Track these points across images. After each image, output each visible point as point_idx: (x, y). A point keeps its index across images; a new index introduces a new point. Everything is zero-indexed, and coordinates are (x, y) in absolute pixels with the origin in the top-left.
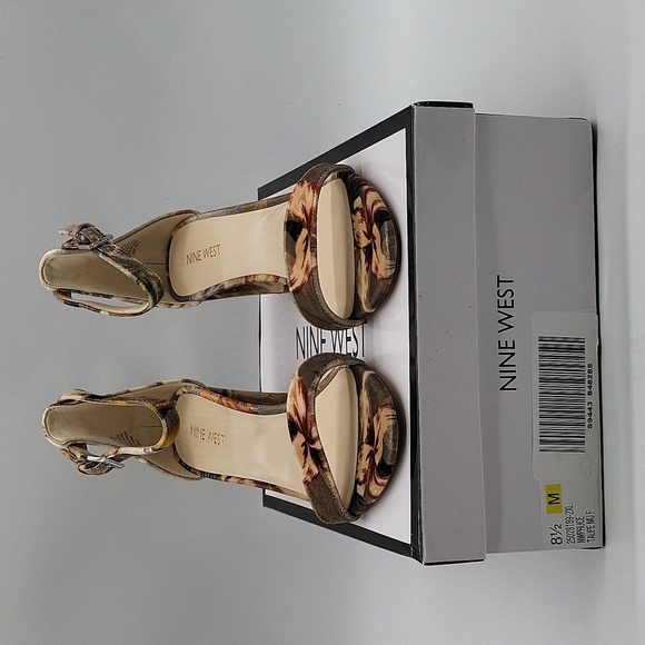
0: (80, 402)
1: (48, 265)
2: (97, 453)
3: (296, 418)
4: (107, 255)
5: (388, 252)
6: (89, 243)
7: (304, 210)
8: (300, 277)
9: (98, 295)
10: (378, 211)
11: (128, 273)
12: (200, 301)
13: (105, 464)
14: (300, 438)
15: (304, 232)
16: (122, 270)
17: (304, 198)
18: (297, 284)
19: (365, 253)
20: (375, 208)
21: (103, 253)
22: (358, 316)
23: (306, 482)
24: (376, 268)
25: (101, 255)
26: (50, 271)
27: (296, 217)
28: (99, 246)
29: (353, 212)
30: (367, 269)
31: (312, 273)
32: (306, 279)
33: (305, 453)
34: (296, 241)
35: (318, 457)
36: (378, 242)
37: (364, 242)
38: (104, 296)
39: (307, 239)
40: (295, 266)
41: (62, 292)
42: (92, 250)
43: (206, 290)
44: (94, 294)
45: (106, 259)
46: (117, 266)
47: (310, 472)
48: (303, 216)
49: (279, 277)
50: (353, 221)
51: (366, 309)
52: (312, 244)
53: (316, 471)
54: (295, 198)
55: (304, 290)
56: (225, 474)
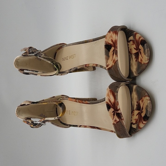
0: (28, 104)
1: (17, 61)
2: (37, 120)
3: (110, 103)
4: (40, 57)
5: (147, 55)
6: (33, 53)
7: (112, 41)
8: (111, 63)
9: (34, 71)
10: (142, 40)
11: (49, 62)
12: (68, 73)
13: (40, 124)
14: (112, 110)
15: (113, 48)
16: (47, 61)
17: (111, 37)
18: (110, 66)
19: (135, 55)
20: (140, 39)
21: (39, 56)
22: (131, 77)
23: (114, 124)
24: (141, 60)
25: (38, 57)
26: (17, 63)
27: (109, 43)
28: (37, 54)
29: (128, 41)
30: (136, 61)
31: (116, 62)
32: (113, 64)
33: (114, 115)
34: (109, 51)
35: (119, 115)
36: (142, 51)
37: (134, 51)
38: (36, 71)
39: (114, 50)
40: (109, 60)
41: (22, 70)
42: (35, 55)
43: (70, 70)
44: (32, 71)
45: (40, 58)
46: (45, 60)
47: (115, 120)
48: (112, 43)
49: (98, 65)
50: (128, 45)
51: (135, 75)
52: (115, 52)
53: (118, 120)
54: (108, 37)
55: (112, 68)
56: (79, 125)
